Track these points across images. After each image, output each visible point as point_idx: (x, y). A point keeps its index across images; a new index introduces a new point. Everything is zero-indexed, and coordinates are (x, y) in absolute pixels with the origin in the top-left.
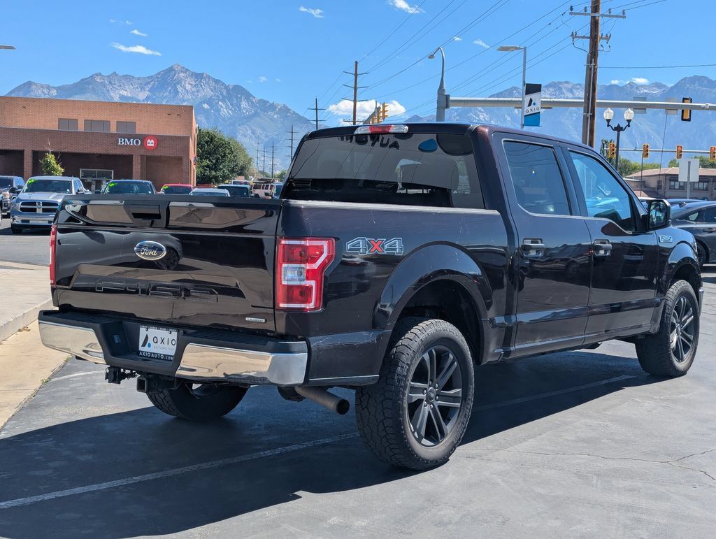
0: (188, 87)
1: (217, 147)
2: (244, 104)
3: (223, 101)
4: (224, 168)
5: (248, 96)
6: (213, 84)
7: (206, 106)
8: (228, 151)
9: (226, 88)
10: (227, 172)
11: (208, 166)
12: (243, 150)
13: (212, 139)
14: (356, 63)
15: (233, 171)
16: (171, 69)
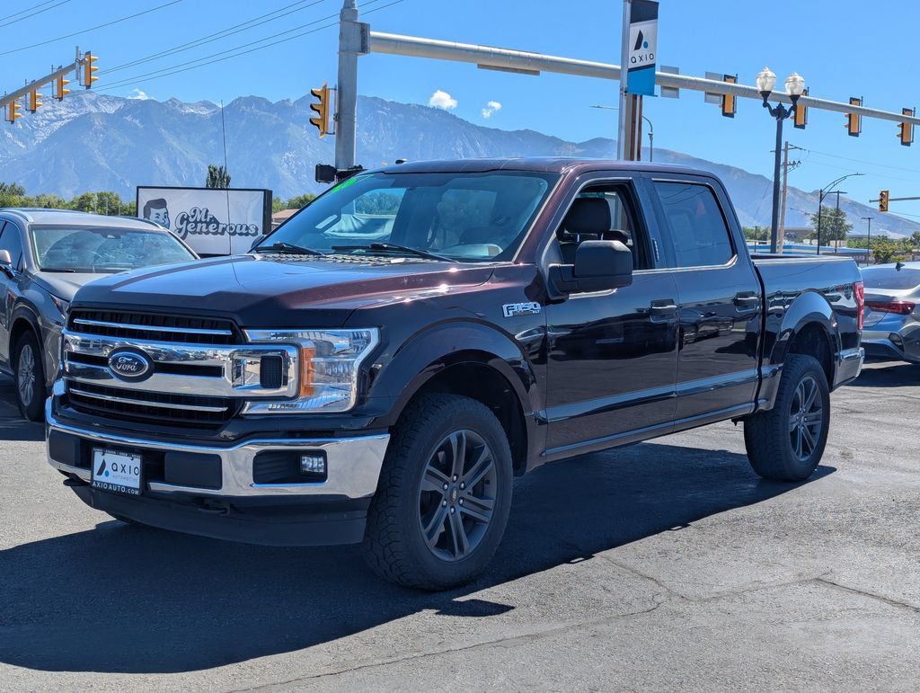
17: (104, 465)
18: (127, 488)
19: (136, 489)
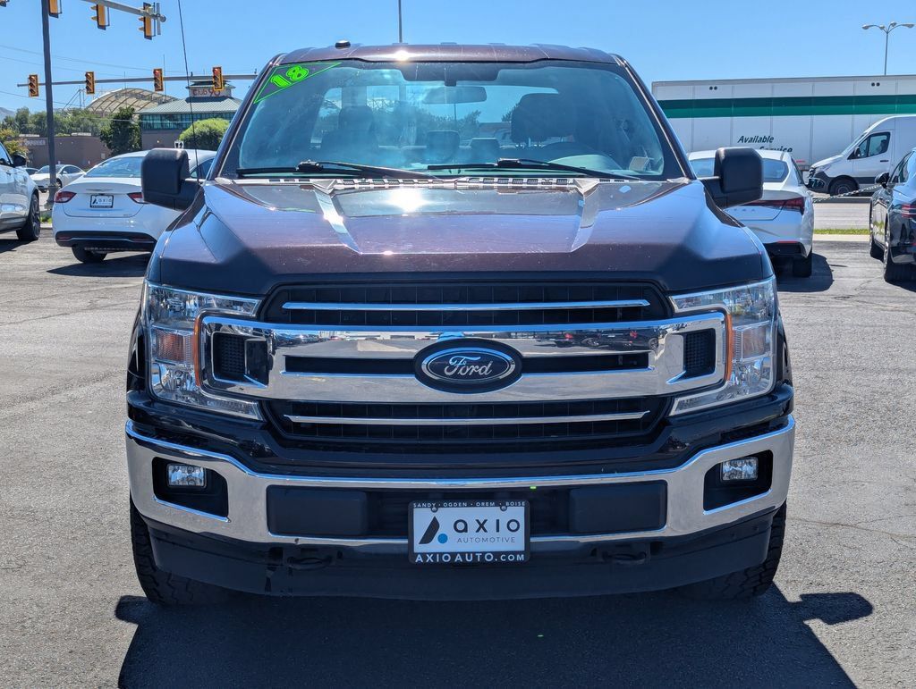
17: (434, 526)
18: (497, 554)
19: (520, 553)
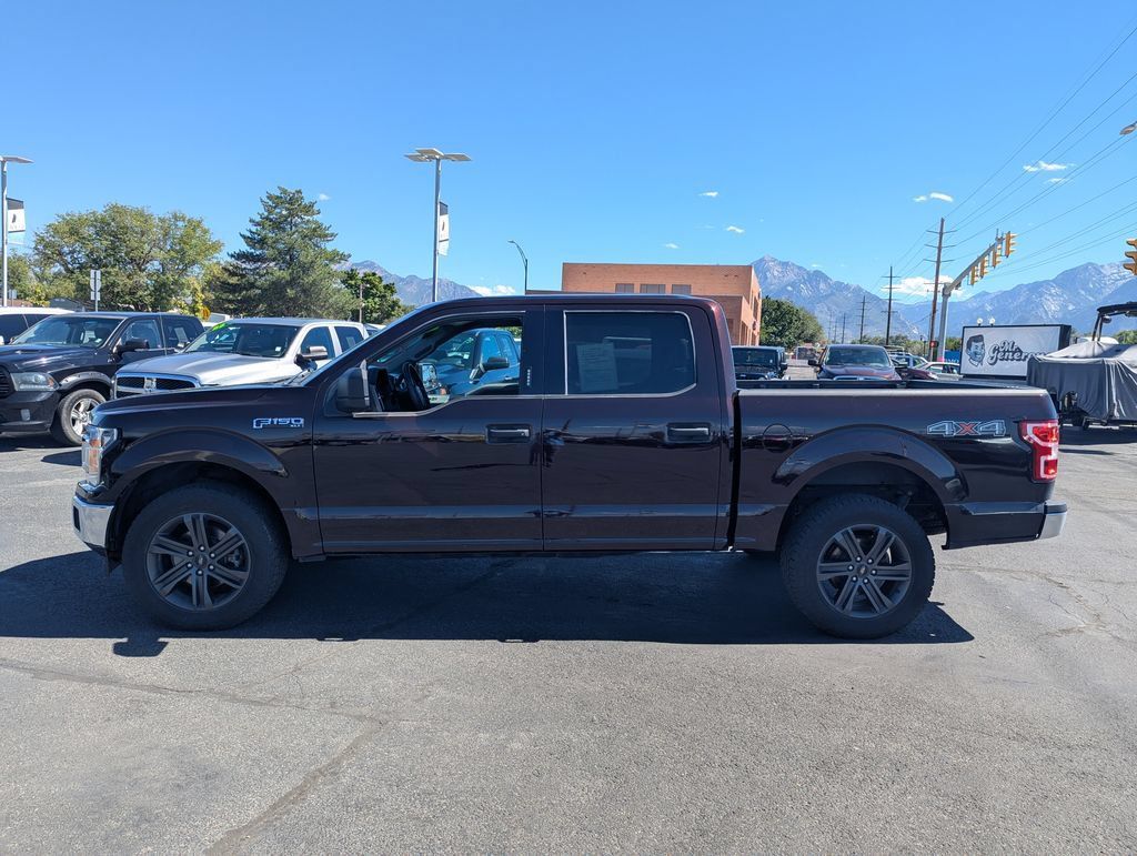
0: (776, 273)
1: (783, 315)
2: (822, 286)
3: (804, 283)
4: (790, 335)
5: (826, 278)
6: (796, 270)
7: (789, 288)
8: (794, 318)
9: (808, 273)
10: (793, 339)
11: (773, 333)
12: (812, 318)
13: (779, 305)
14: (943, 221)
15: (799, 338)
16: (762, 260)
